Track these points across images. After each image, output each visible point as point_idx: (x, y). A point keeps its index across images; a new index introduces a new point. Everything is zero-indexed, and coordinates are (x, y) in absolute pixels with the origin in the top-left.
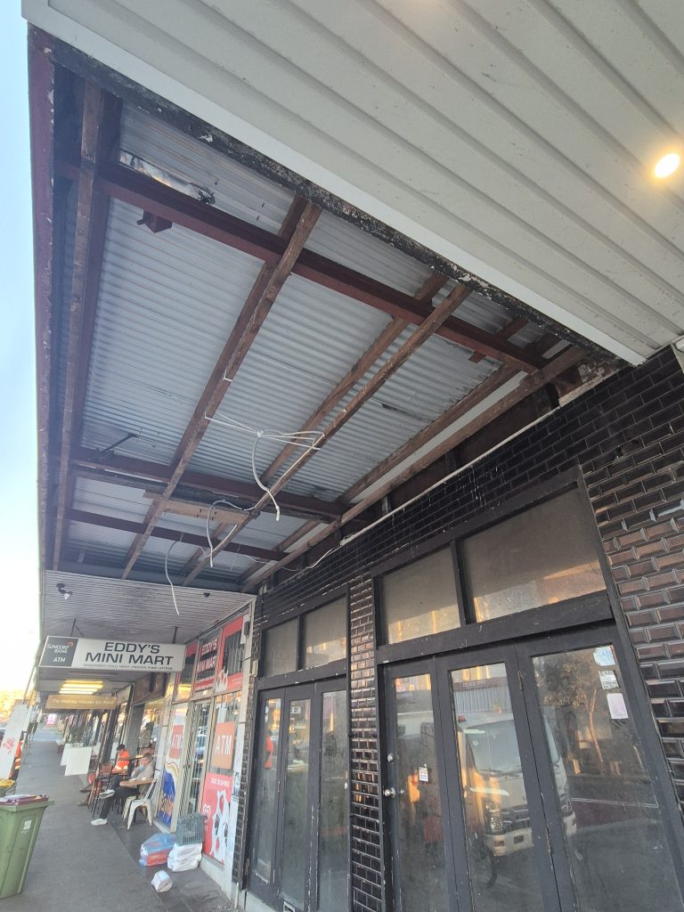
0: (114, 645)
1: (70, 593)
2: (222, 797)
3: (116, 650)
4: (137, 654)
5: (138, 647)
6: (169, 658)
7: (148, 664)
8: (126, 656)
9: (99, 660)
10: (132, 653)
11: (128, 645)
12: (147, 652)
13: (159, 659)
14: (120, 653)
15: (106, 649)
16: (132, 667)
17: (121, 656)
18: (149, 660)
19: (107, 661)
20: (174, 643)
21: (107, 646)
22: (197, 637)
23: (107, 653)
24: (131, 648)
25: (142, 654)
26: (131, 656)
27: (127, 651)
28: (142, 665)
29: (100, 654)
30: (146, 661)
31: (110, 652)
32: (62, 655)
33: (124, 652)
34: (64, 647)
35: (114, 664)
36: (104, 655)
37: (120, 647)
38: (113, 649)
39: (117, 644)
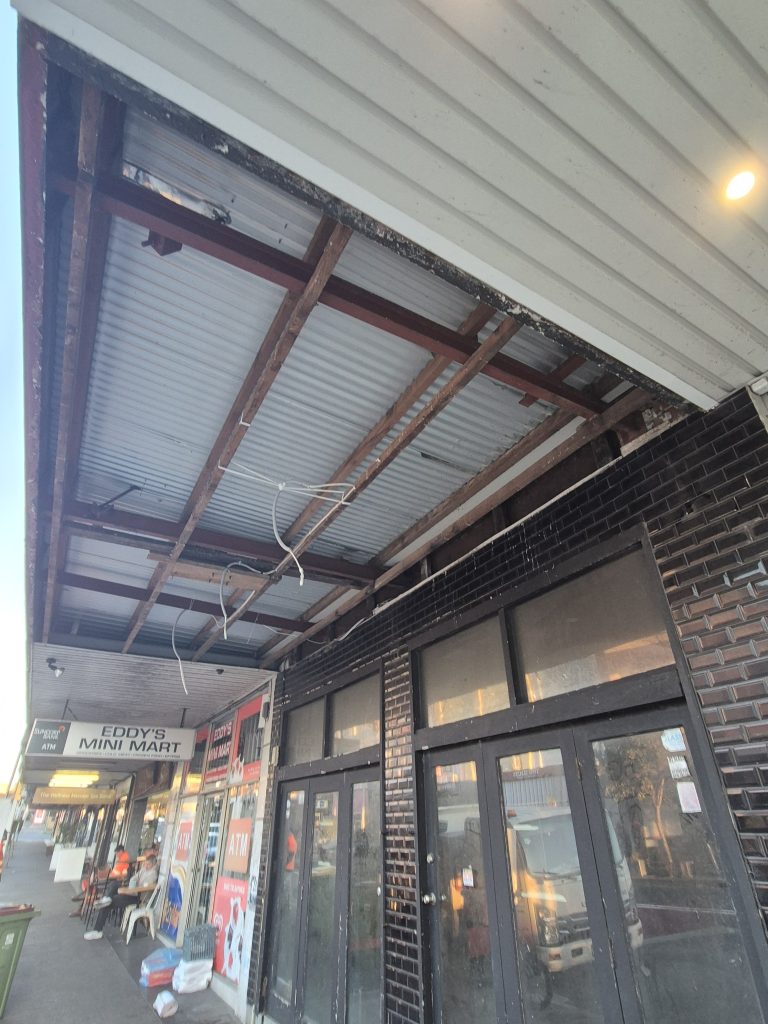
0: (112, 730)
1: (62, 669)
2: (236, 906)
3: (114, 735)
4: (139, 740)
5: (140, 732)
6: (176, 744)
7: (152, 752)
8: (127, 742)
10: (134, 739)
11: (129, 729)
12: (150, 737)
13: (164, 746)
14: (119, 739)
15: (103, 734)
16: (133, 755)
17: (121, 742)
18: (153, 746)
19: (104, 748)
20: (182, 726)
21: (104, 731)
22: (209, 720)
23: (104, 739)
24: (133, 733)
25: (145, 740)
26: (132, 742)
27: (128, 736)
28: (145, 752)
29: (96, 740)
30: (149, 748)
31: (108, 738)
32: (52, 741)
33: (124, 738)
34: (54, 732)
35: (113, 752)
36: (101, 741)
37: (119, 732)
38: (112, 734)
39: (116, 729)
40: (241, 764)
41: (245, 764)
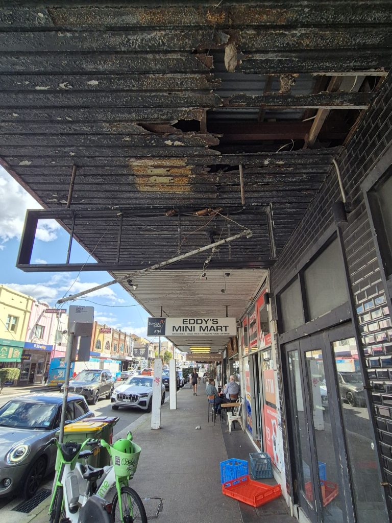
0: (188, 321)
1: (136, 285)
2: (274, 424)
3: (190, 323)
4: (204, 325)
5: (203, 321)
6: (226, 327)
7: (212, 332)
8: (197, 327)
9: (181, 331)
10: (201, 325)
11: (197, 320)
12: (210, 324)
13: (219, 328)
14: (193, 325)
15: (183, 324)
16: (202, 333)
17: (194, 327)
18: (212, 329)
19: (186, 331)
20: (227, 316)
21: (184, 321)
22: (246, 313)
23: (185, 325)
24: (199, 321)
25: (207, 325)
26: (200, 327)
27: (197, 323)
28: (209, 332)
29: (181, 327)
30: (210, 330)
31: (186, 325)
32: (158, 329)
33: (195, 325)
34: (158, 324)
35: (191, 332)
36: (183, 327)
37: (192, 322)
38: (188, 323)
39: (190, 320)
40: (263, 336)
41: (265, 335)
